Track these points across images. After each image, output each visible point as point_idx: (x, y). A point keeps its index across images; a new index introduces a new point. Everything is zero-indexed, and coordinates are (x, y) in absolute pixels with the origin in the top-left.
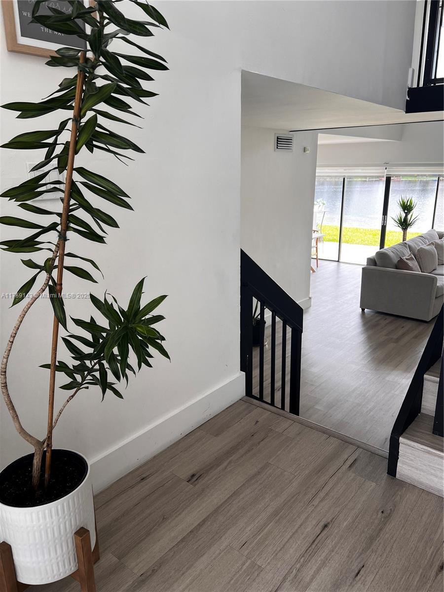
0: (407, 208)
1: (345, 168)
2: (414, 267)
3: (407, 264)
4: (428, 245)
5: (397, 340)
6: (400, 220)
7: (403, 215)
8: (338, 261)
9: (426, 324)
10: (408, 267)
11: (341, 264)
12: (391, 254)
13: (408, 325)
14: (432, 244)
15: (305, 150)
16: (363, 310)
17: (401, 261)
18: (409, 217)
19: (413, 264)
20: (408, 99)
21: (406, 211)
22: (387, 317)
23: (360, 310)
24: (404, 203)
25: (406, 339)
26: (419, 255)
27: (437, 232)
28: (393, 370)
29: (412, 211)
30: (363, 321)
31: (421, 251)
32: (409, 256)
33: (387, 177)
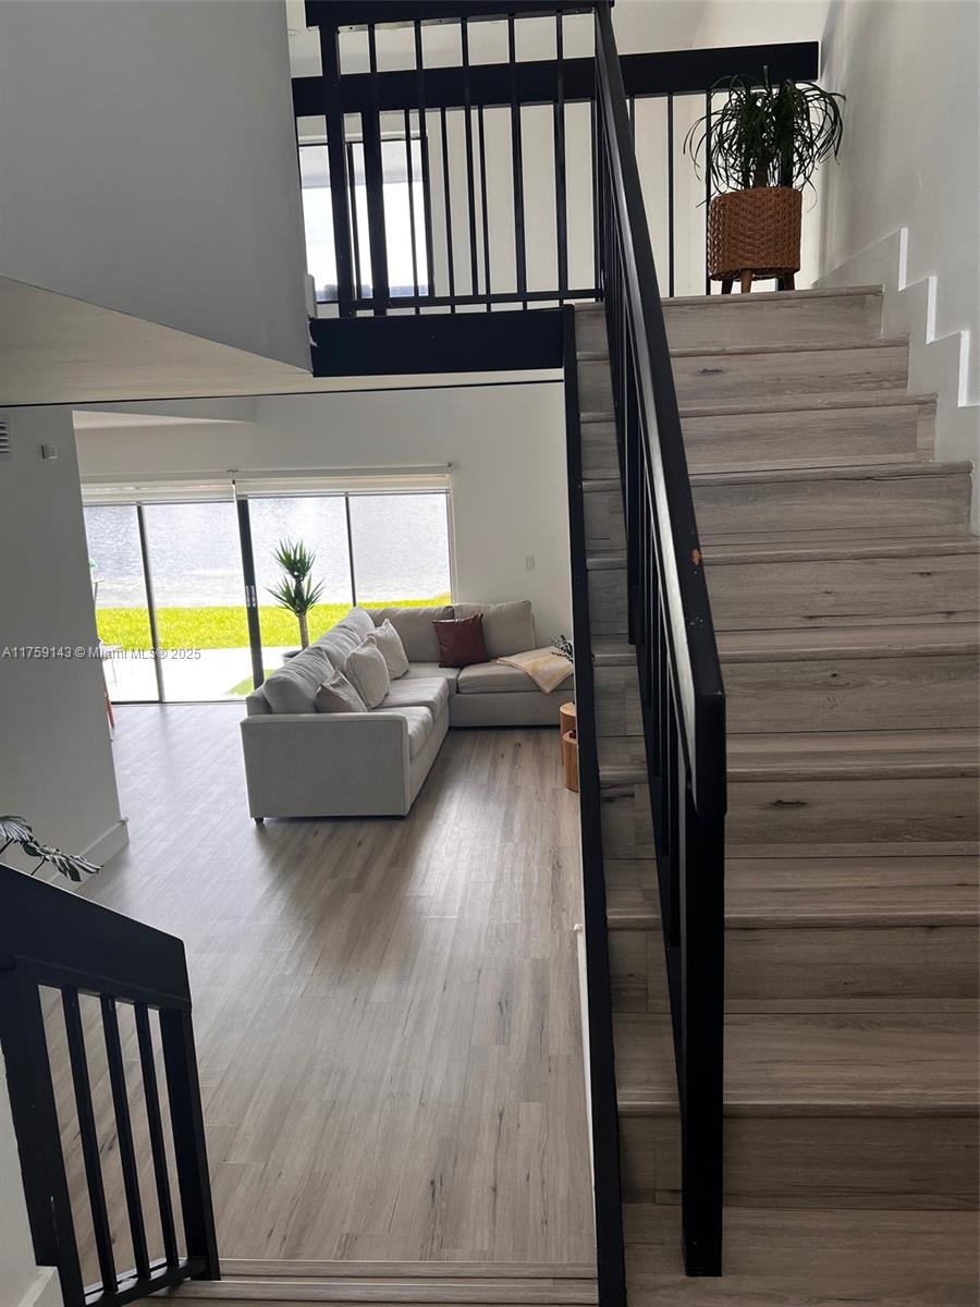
0: (297, 566)
1: (138, 484)
2: (352, 702)
3: (336, 696)
4: (363, 646)
5: (359, 883)
6: (287, 593)
7: (292, 582)
8: (160, 702)
9: (401, 824)
10: (344, 706)
11: (169, 709)
12: (298, 680)
13: (369, 832)
14: (371, 641)
15: (44, 453)
16: (259, 821)
17: (325, 693)
18: (304, 584)
19: (347, 694)
20: (315, 344)
21: (296, 573)
22: (318, 826)
23: (253, 822)
24: (288, 556)
25: (378, 871)
26: (353, 670)
27: (367, 612)
29: (308, 573)
30: (267, 854)
31: (354, 659)
32: (334, 677)
33: (238, 502)
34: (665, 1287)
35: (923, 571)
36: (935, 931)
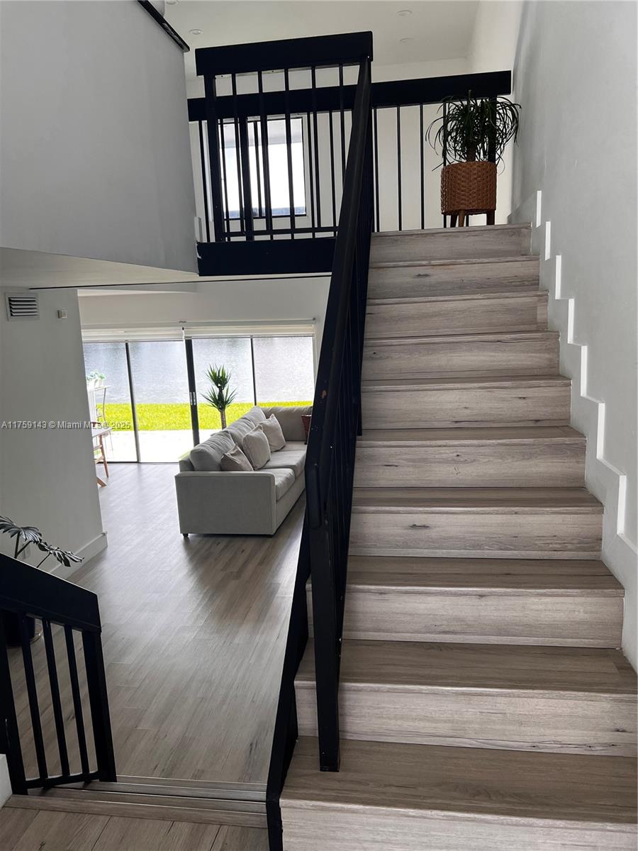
0: (220, 380)
1: (126, 330)
2: (243, 465)
3: (233, 462)
4: (255, 430)
5: (238, 575)
6: (214, 398)
7: (217, 391)
8: (138, 462)
9: (270, 540)
10: (237, 467)
11: (143, 466)
12: (211, 451)
13: (250, 545)
14: (260, 427)
15: (59, 314)
16: (186, 536)
17: (226, 459)
18: (224, 392)
19: (241, 460)
20: (200, 257)
21: (219, 385)
22: (220, 539)
23: (182, 537)
24: (215, 374)
25: (251, 567)
26: (245, 446)
27: (262, 409)
28: (241, 624)
29: (227, 385)
30: (188, 554)
31: (248, 438)
32: (234, 449)
33: (186, 341)
34: (307, 775)
35: (520, 396)
36: (484, 598)
